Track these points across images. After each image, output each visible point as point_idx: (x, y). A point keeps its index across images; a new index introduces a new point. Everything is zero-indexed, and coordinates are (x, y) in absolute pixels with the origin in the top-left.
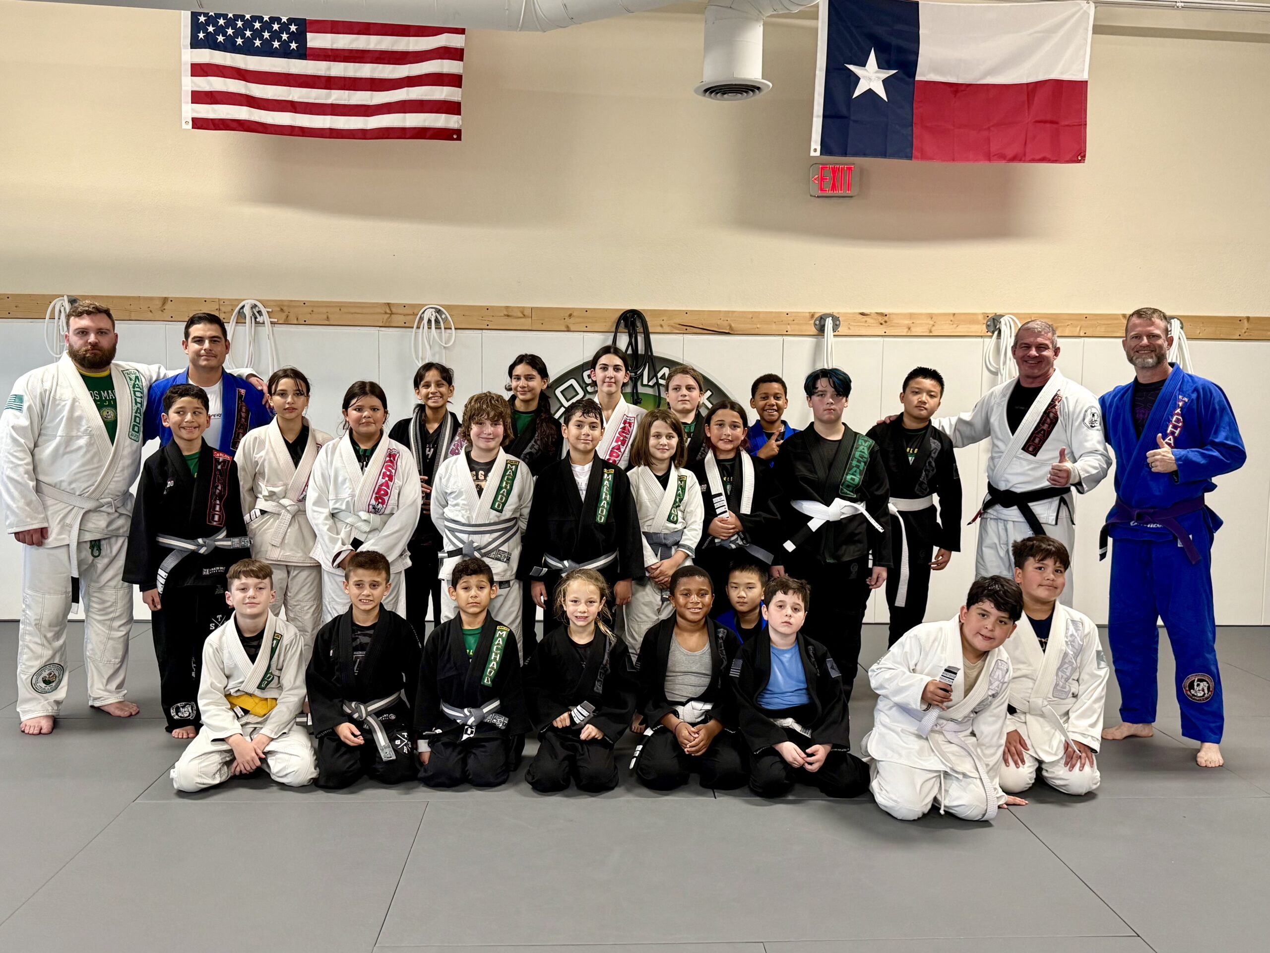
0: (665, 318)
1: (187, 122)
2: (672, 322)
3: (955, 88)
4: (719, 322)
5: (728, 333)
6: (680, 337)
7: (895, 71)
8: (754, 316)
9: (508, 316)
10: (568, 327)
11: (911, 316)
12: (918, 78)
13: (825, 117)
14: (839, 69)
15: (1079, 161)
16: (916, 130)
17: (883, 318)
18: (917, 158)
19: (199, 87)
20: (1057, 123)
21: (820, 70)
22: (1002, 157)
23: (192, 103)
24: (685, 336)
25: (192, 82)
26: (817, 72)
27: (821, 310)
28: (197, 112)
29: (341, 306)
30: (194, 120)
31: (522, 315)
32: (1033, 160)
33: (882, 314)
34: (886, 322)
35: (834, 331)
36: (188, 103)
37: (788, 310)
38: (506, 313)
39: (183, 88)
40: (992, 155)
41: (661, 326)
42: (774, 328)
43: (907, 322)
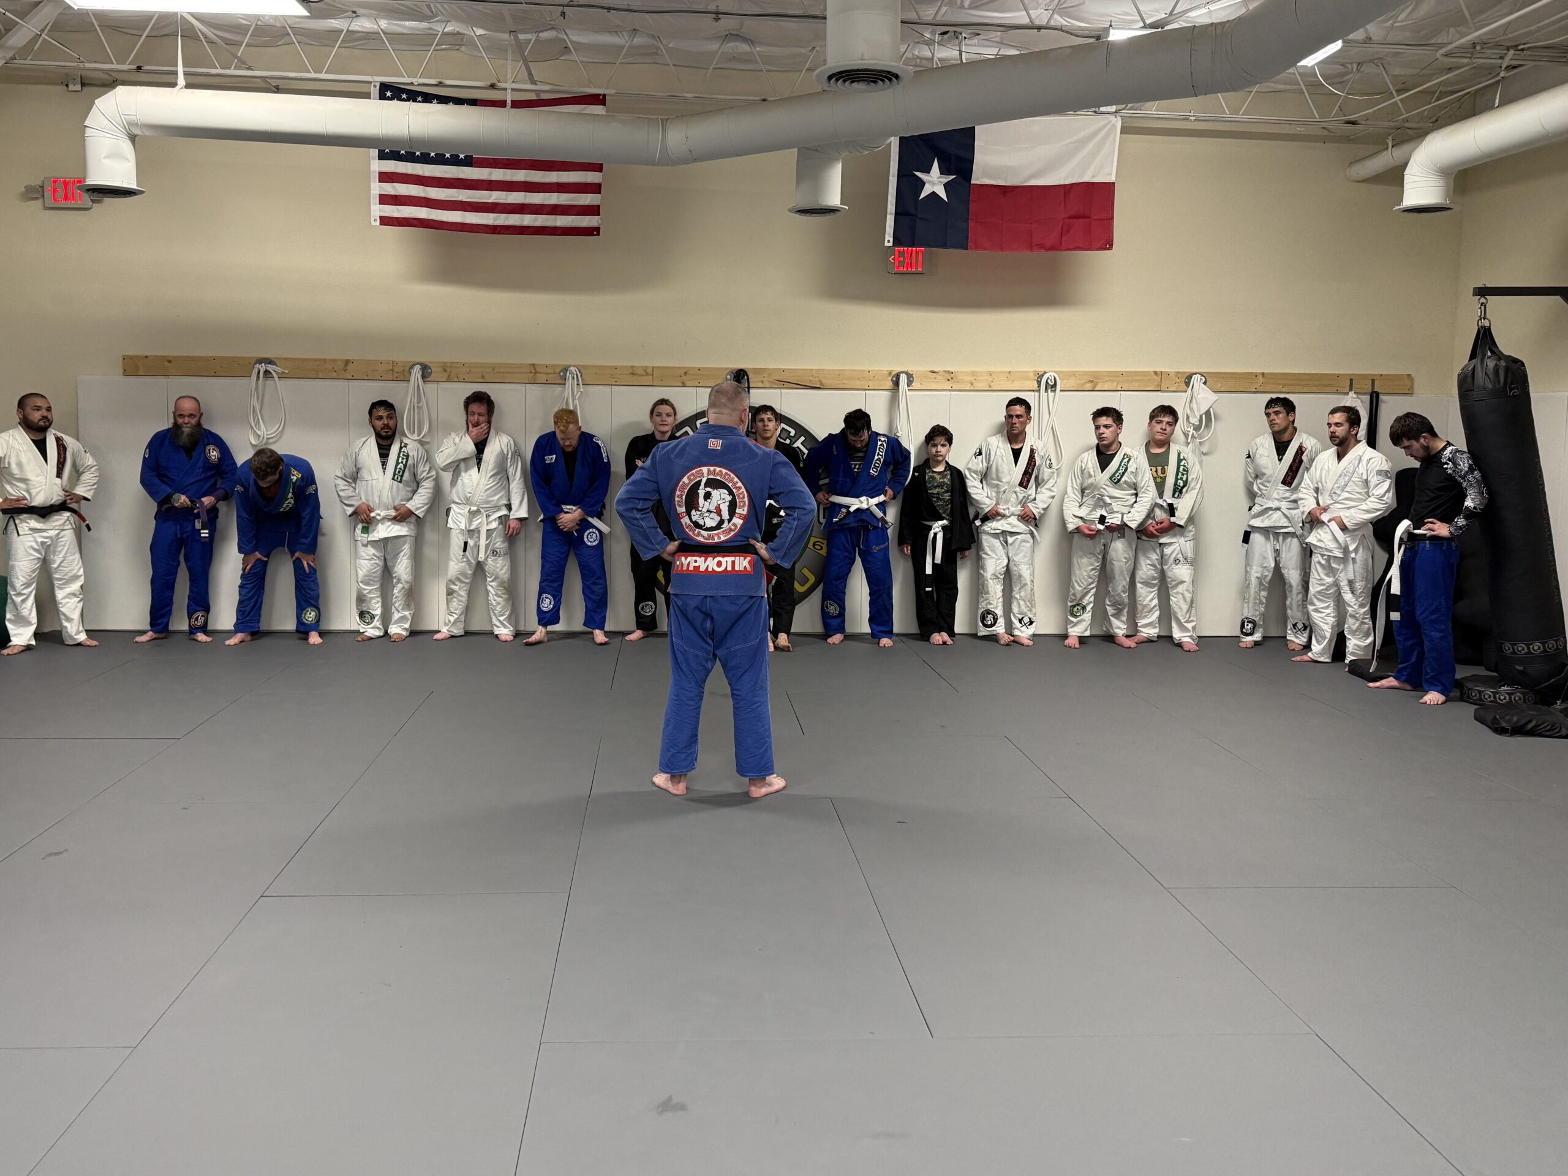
0: (765, 375)
1: (375, 220)
2: (771, 379)
3: (1004, 190)
4: (811, 378)
5: (819, 388)
6: (778, 391)
7: (954, 176)
8: (840, 374)
9: (633, 374)
10: (683, 383)
11: (973, 373)
12: (972, 182)
13: (896, 214)
14: (907, 175)
15: (1108, 249)
16: (971, 224)
17: (950, 376)
18: (972, 249)
19: (386, 191)
20: (1089, 218)
21: (893, 176)
22: (1042, 247)
23: (380, 204)
24: (783, 390)
25: (379, 187)
26: (891, 178)
27: (897, 369)
28: (385, 212)
29: (494, 367)
30: (381, 218)
31: (643, 373)
32: (1069, 249)
33: (948, 372)
34: (952, 378)
35: (908, 386)
36: (376, 204)
37: (870, 369)
38: (631, 371)
39: (372, 192)
40: (1034, 244)
41: (762, 382)
42: (857, 384)
43: (970, 378)
